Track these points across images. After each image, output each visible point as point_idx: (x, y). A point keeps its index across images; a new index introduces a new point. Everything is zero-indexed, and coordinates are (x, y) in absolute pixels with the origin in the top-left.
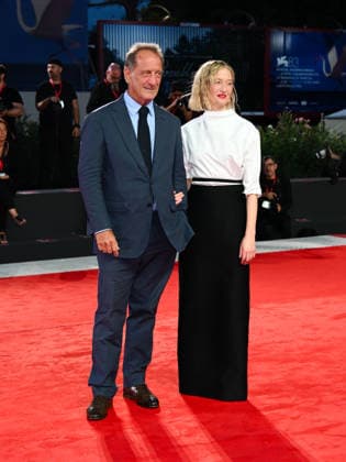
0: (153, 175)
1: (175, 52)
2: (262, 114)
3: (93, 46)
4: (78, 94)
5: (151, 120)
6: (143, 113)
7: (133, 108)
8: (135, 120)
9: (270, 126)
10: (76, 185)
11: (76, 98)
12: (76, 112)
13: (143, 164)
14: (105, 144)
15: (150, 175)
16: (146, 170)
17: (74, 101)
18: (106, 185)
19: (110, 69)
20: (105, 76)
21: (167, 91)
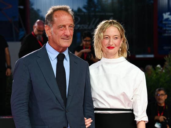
0: (68, 105)
1: (84, 10)
2: (152, 56)
3: (22, 7)
4: (9, 43)
5: (67, 64)
6: (61, 58)
7: (53, 54)
8: (54, 63)
9: (159, 66)
10: (10, 114)
11: (7, 46)
12: (8, 58)
13: (59, 96)
14: (31, 82)
16: (62, 101)
17: (6, 49)
19: (36, 25)
20: (33, 30)
21: (78, 40)
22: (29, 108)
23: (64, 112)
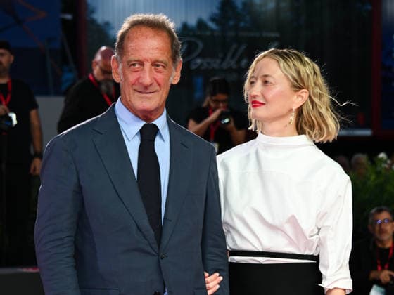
0: (165, 241)
2: (368, 133)
3: (69, 17)
6: (148, 134)
9: (382, 155)
11: (35, 106)
12: (36, 134)
15: (159, 242)
17: (33, 113)
18: (81, 259)
19: (99, 57)
21: (198, 95)
22: (76, 249)
23: (156, 258)
